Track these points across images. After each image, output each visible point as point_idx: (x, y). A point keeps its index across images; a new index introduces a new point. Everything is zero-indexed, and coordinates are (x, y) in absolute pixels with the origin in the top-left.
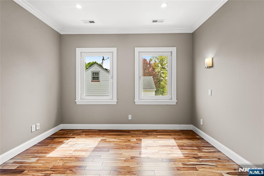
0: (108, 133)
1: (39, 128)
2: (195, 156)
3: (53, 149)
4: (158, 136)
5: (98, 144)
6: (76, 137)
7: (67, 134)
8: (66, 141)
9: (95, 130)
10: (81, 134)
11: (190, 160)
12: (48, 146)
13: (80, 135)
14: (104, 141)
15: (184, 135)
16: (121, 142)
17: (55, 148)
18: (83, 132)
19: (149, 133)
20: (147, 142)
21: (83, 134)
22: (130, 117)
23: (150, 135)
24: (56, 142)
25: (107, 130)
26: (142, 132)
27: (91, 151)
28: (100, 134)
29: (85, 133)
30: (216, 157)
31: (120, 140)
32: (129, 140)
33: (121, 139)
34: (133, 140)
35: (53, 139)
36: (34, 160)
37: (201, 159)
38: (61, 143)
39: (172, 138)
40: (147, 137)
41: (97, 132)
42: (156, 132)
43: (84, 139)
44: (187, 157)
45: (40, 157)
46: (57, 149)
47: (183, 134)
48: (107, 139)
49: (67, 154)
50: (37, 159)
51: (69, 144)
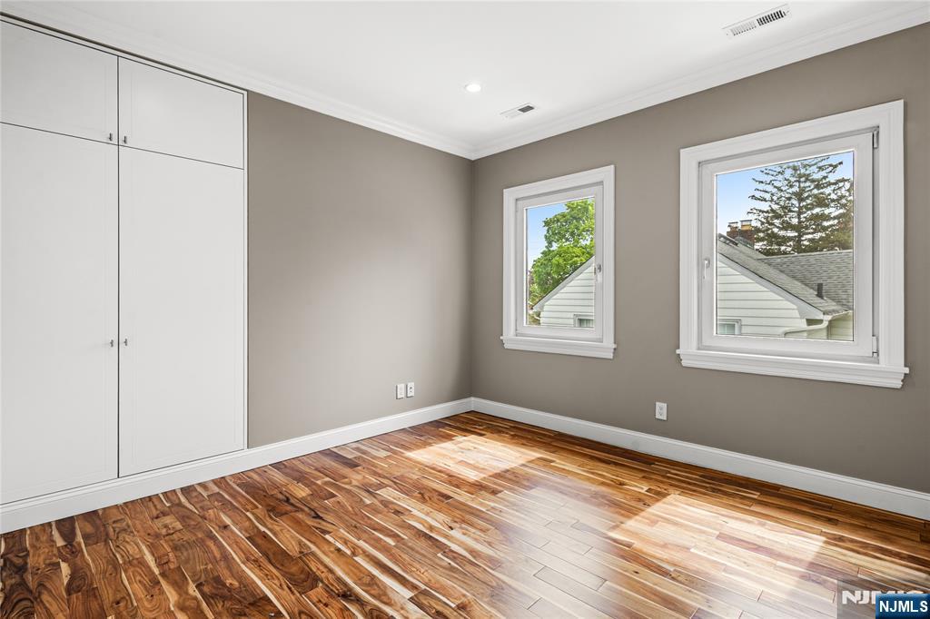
1: (412, 394)
3: (426, 444)
4: (755, 508)
5: (523, 465)
6: (488, 434)
7: (475, 423)
8: (460, 438)
10: (503, 432)
12: (422, 438)
13: (500, 432)
14: (545, 463)
17: (430, 444)
18: (514, 427)
20: (686, 509)
21: (507, 433)
22: (661, 409)
23: (725, 493)
24: (441, 434)
26: (701, 476)
27: (491, 474)
28: (550, 444)
29: (515, 432)
31: (593, 473)
32: (622, 484)
33: (600, 472)
34: (636, 486)
35: (438, 427)
36: (383, 454)
38: (449, 438)
39: (823, 534)
40: (705, 494)
41: (550, 437)
42: (763, 493)
43: (499, 444)
45: (395, 452)
46: (431, 448)
48: (558, 461)
49: (441, 463)
50: (389, 454)
51: (460, 445)
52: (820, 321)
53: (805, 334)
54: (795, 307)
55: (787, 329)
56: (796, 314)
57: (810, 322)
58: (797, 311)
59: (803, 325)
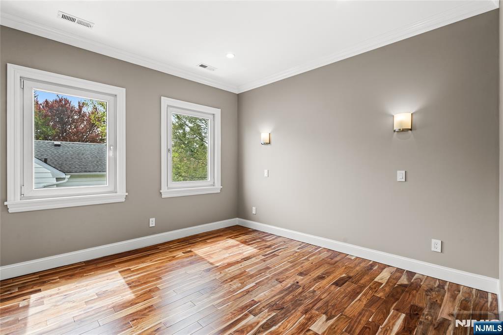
0: (117, 261)
2: (266, 246)
4: (208, 241)
6: (42, 288)
9: (72, 265)
11: (265, 250)
15: (236, 232)
16: (162, 263)
19: (191, 241)
22: (152, 222)
25: (104, 257)
26: (178, 242)
29: (57, 276)
30: (281, 242)
32: (174, 257)
33: (157, 259)
37: (273, 247)
39: (227, 238)
42: (200, 238)
44: (260, 249)
47: (234, 231)
48: (131, 268)
52: (64, 179)
53: (55, 186)
54: (49, 172)
55: (45, 184)
56: (50, 175)
57: (58, 179)
58: (50, 174)
59: (54, 181)
